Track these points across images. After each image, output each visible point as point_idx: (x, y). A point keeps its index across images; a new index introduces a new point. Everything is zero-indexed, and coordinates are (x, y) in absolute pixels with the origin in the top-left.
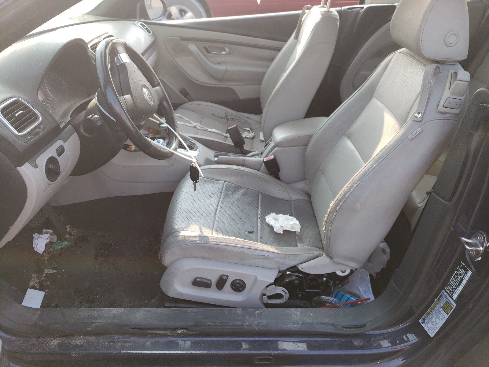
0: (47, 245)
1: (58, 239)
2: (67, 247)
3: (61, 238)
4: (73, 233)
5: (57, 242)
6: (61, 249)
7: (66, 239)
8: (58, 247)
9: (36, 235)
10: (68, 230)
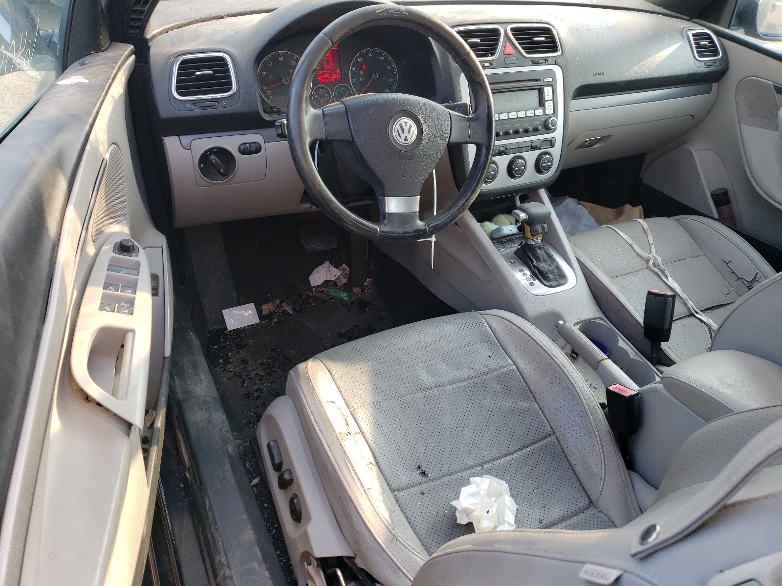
0: (326, 283)
1: (345, 284)
2: (341, 300)
3: (347, 287)
4: (366, 291)
5: (340, 287)
6: (334, 298)
7: (352, 291)
8: (333, 292)
9: (327, 263)
10: (365, 284)
